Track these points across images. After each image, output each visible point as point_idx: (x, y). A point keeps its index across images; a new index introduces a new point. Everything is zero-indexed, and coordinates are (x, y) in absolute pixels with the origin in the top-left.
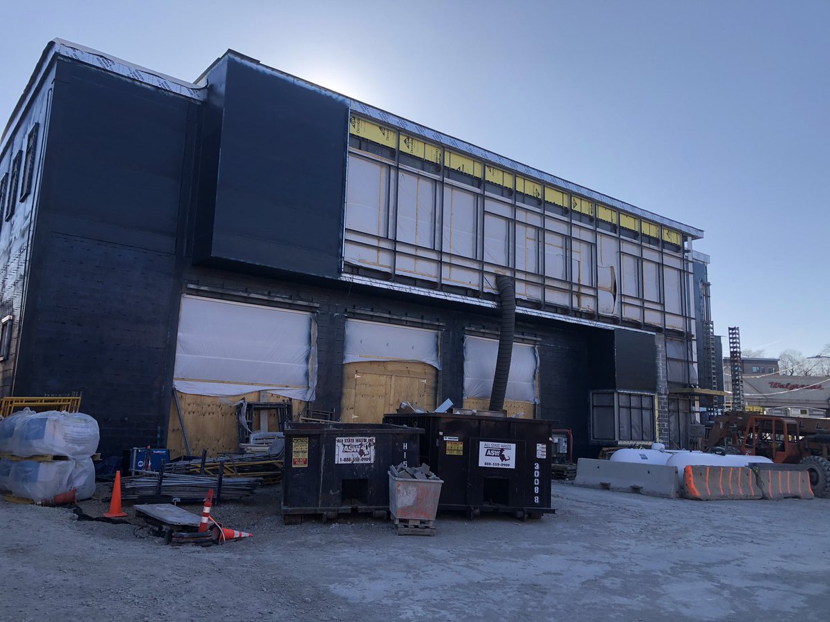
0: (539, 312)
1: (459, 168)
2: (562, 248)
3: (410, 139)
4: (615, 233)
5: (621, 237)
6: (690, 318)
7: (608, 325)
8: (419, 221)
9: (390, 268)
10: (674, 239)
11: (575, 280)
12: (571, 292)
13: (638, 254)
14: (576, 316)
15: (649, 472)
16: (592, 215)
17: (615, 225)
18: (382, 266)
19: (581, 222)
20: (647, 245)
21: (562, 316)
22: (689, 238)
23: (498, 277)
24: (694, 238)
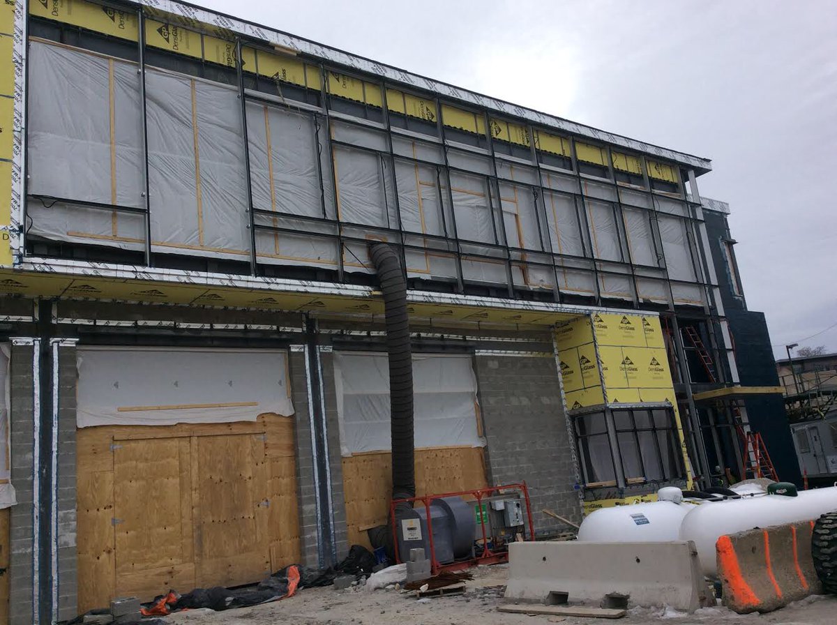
0: (453, 296)
1: (277, 74)
2: (484, 196)
3: (171, 29)
4: (572, 170)
5: (581, 175)
6: (711, 287)
7: (578, 307)
8: (201, 160)
9: (141, 241)
10: (668, 175)
11: (513, 242)
12: (509, 262)
13: (614, 199)
14: (523, 299)
15: (638, 560)
16: (528, 145)
17: (569, 159)
18: (126, 240)
19: (511, 155)
20: (627, 185)
21: (497, 300)
22: (691, 174)
23: (370, 245)
24: (700, 171)
